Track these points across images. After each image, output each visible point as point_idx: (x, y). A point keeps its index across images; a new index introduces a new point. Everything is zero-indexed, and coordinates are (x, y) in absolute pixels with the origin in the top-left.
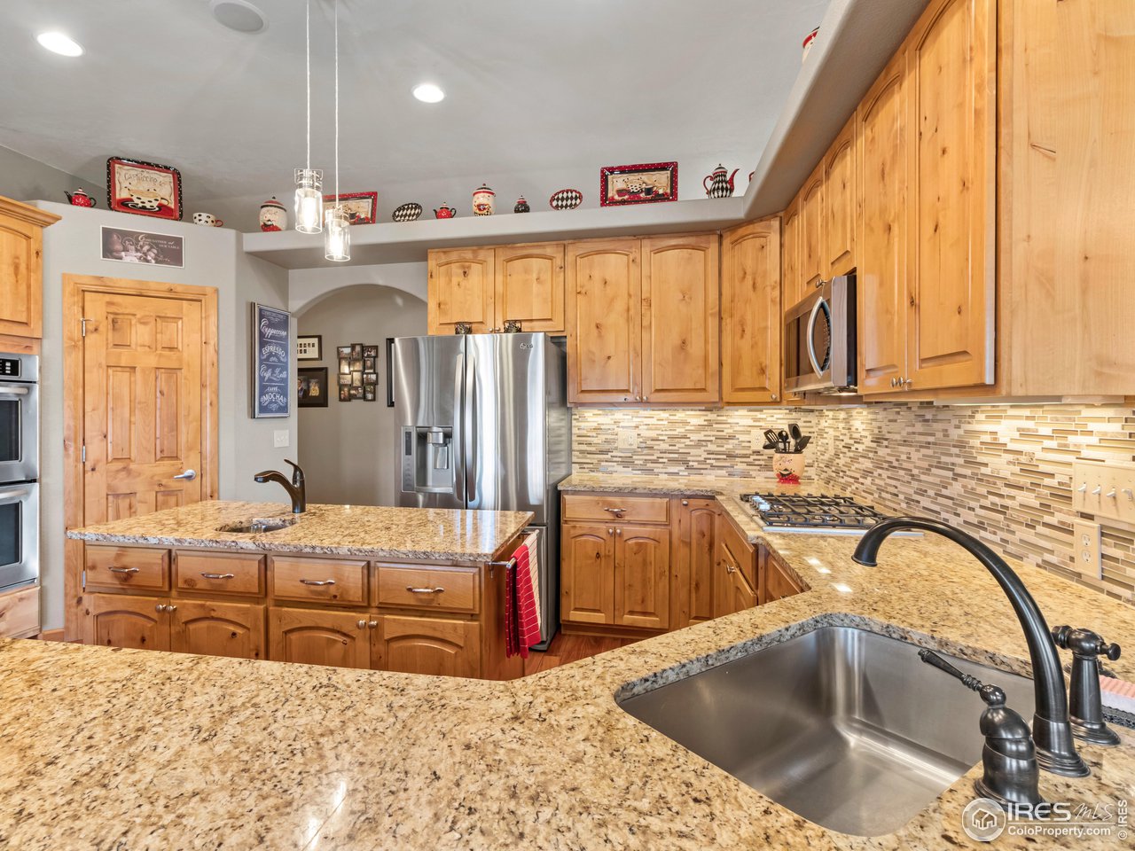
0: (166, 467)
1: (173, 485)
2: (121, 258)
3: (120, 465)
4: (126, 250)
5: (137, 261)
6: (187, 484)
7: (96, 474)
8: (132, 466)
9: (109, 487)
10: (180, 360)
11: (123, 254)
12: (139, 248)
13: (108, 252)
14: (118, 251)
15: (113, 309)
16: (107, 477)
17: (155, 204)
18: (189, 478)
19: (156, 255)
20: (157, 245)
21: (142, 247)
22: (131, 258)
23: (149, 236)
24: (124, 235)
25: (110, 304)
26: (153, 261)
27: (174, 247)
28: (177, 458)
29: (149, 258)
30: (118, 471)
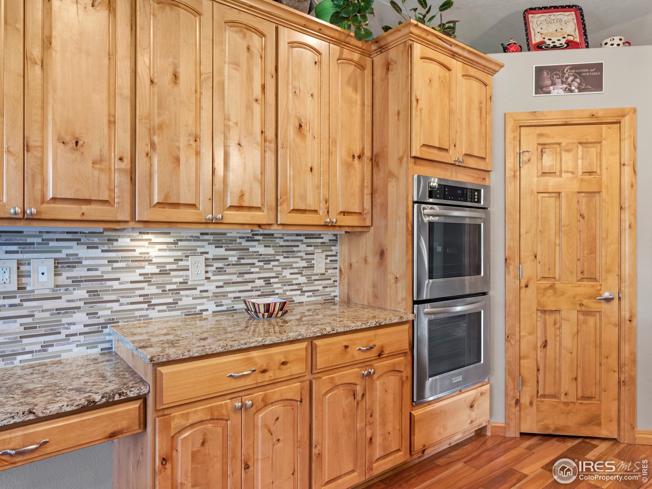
0: (586, 288)
1: (592, 305)
2: (549, 92)
3: (547, 283)
4: (553, 84)
5: (562, 93)
6: (605, 306)
7: (529, 290)
8: (558, 285)
9: (539, 303)
10: (600, 182)
11: (551, 88)
12: (564, 80)
13: (540, 88)
14: (548, 86)
15: (543, 140)
16: (537, 293)
17: (563, 41)
18: (608, 300)
19: (580, 84)
20: (580, 74)
21: (567, 79)
22: (558, 91)
23: (573, 67)
24: (552, 70)
25: (540, 135)
26: (576, 91)
27: (595, 74)
28: (595, 279)
29: (573, 88)
30: (546, 289)
